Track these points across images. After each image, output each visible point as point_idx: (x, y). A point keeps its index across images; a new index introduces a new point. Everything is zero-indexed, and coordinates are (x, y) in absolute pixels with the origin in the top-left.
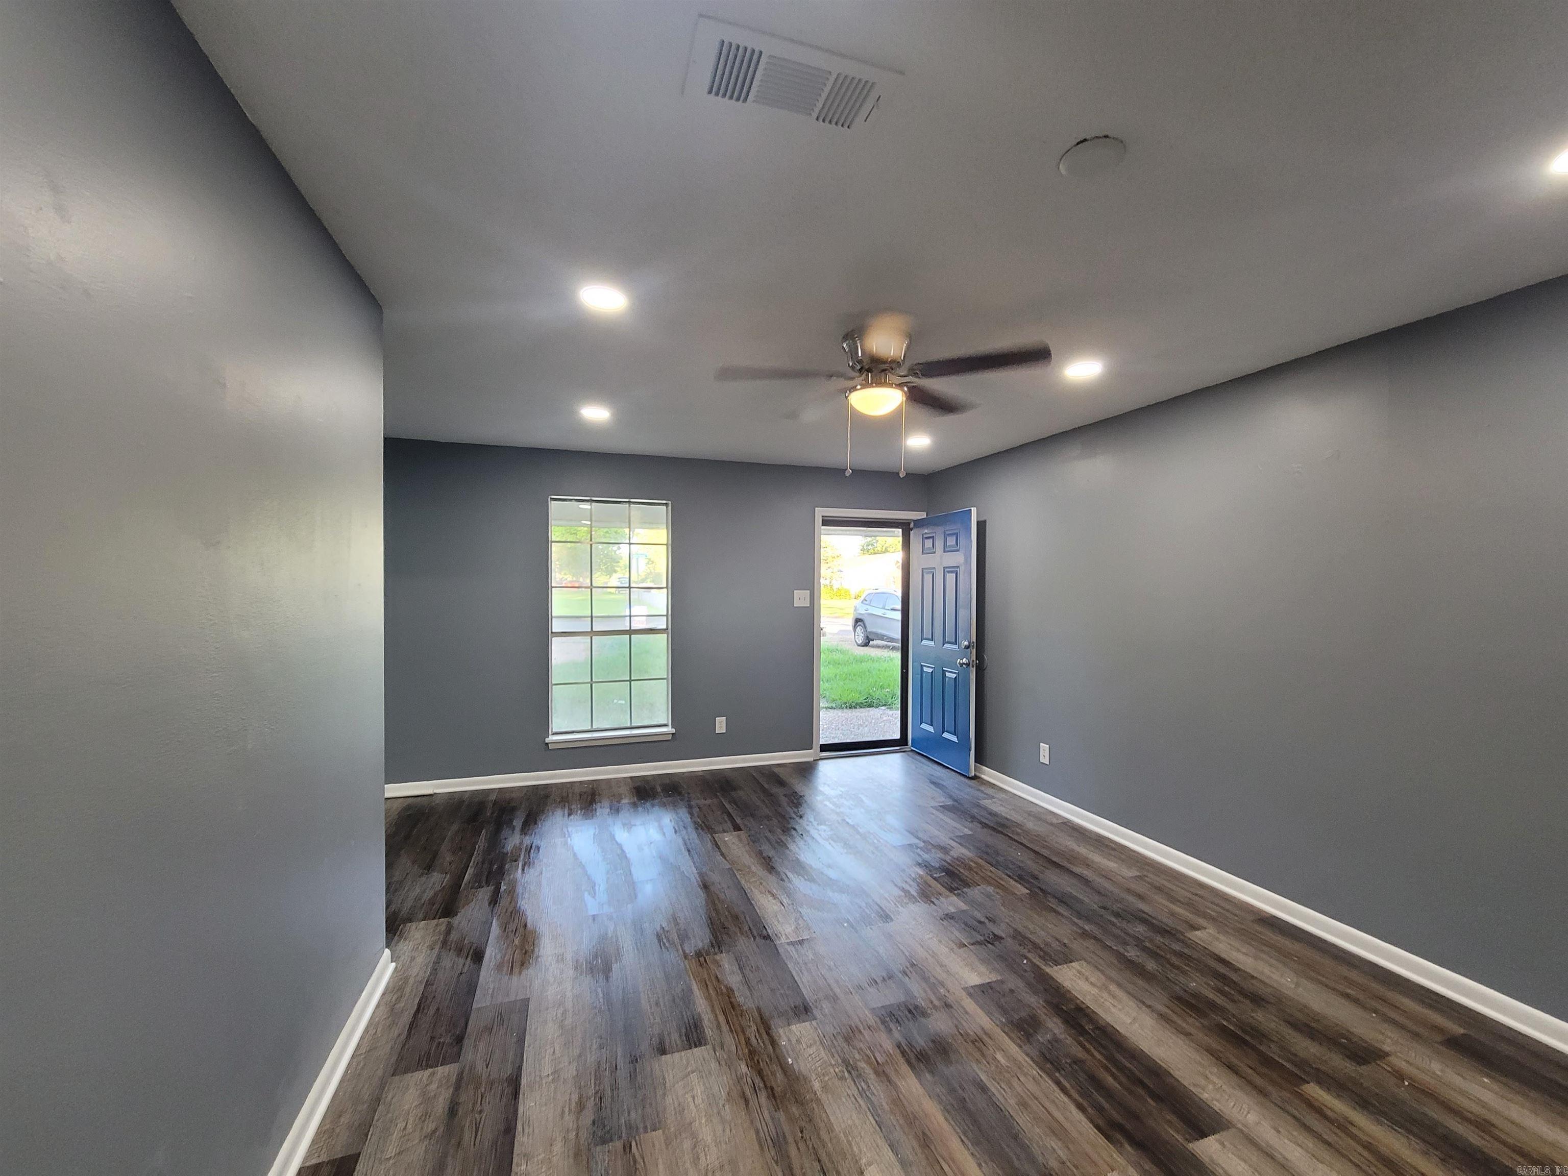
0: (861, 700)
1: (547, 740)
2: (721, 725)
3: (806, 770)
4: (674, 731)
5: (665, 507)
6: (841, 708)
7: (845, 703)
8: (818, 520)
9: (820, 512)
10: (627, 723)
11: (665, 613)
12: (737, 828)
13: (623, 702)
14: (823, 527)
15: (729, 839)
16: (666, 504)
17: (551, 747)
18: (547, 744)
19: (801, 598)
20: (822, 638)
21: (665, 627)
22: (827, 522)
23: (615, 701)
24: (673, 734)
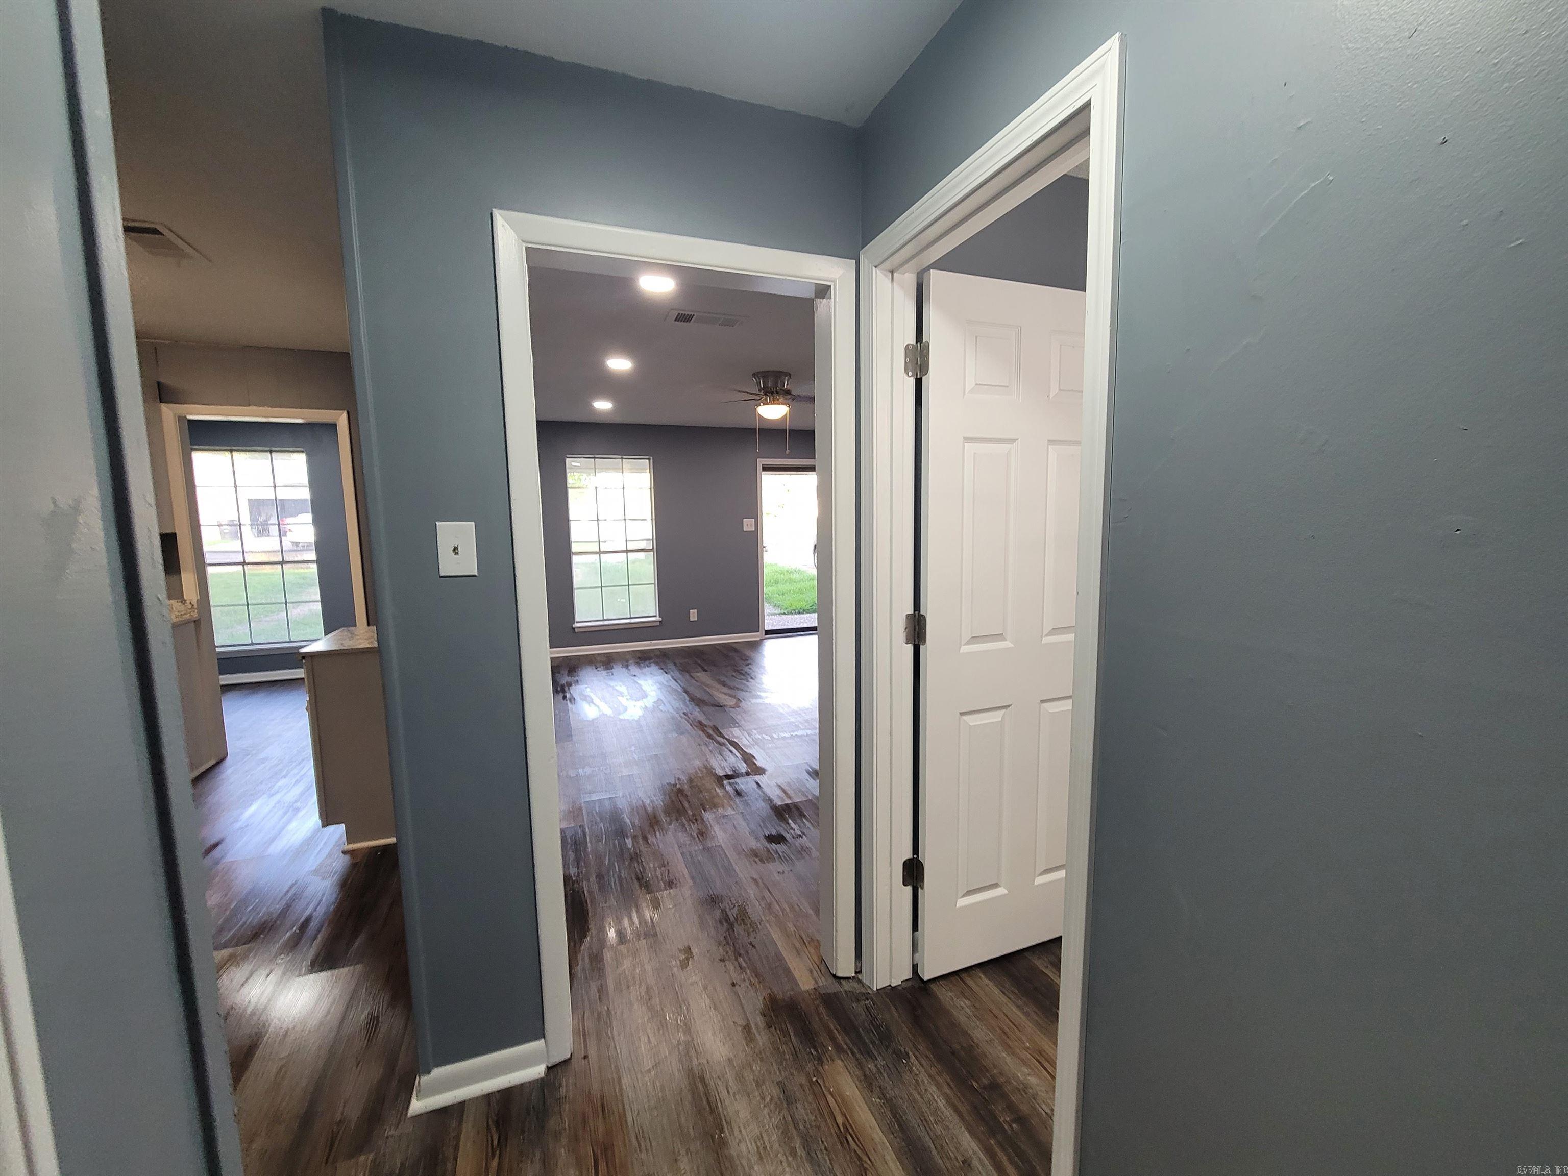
0: (808, 607)
1: (574, 626)
2: (694, 615)
3: (755, 646)
4: (661, 619)
5: (648, 461)
6: (791, 613)
7: (794, 610)
8: (760, 468)
9: (761, 462)
10: (627, 614)
11: (651, 538)
12: (705, 671)
13: (624, 600)
14: (764, 472)
15: (701, 675)
16: (649, 459)
17: (576, 630)
18: (574, 629)
19: (748, 525)
20: (764, 553)
21: (651, 548)
22: (766, 468)
23: (619, 600)
24: (660, 621)
